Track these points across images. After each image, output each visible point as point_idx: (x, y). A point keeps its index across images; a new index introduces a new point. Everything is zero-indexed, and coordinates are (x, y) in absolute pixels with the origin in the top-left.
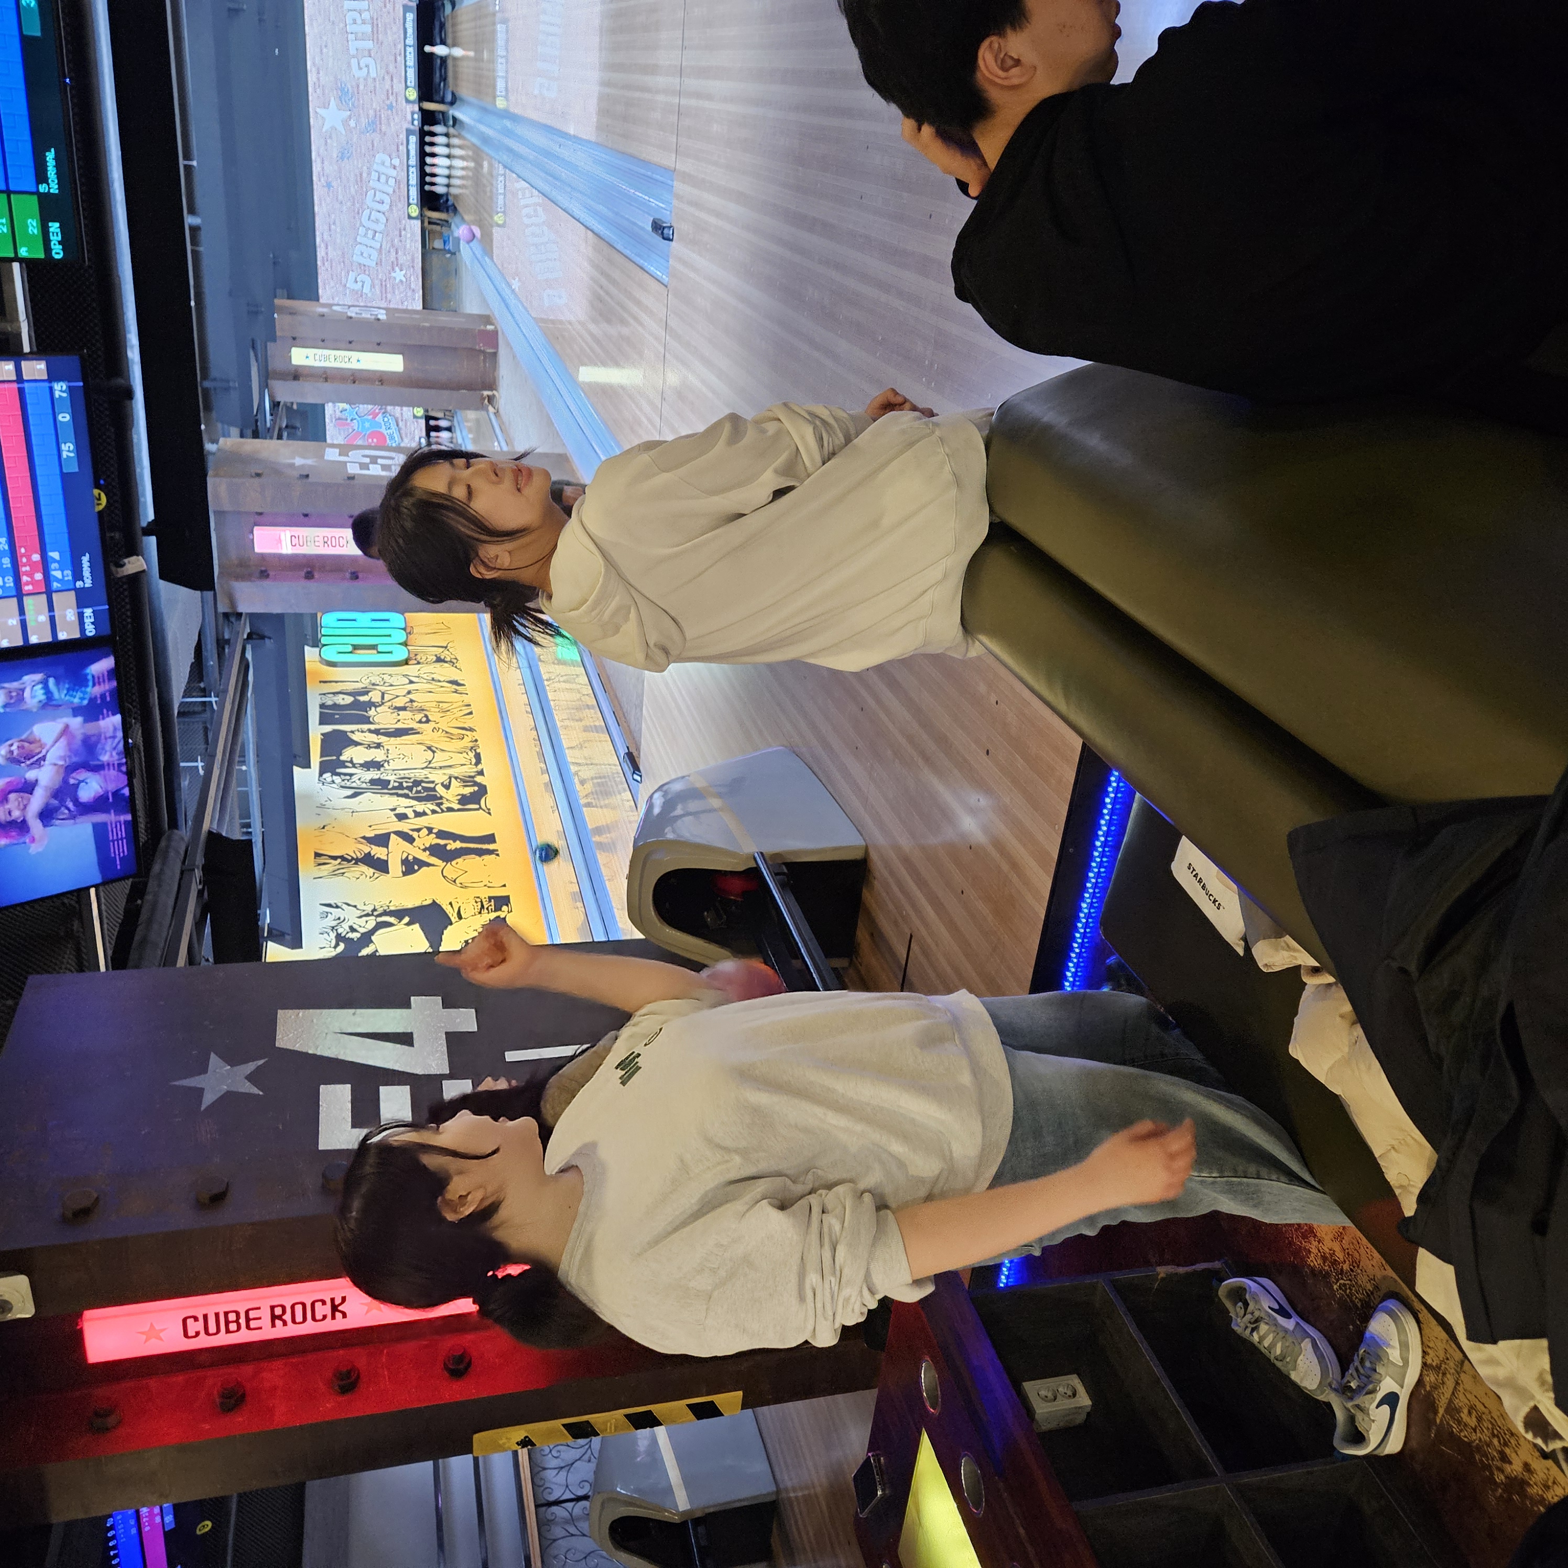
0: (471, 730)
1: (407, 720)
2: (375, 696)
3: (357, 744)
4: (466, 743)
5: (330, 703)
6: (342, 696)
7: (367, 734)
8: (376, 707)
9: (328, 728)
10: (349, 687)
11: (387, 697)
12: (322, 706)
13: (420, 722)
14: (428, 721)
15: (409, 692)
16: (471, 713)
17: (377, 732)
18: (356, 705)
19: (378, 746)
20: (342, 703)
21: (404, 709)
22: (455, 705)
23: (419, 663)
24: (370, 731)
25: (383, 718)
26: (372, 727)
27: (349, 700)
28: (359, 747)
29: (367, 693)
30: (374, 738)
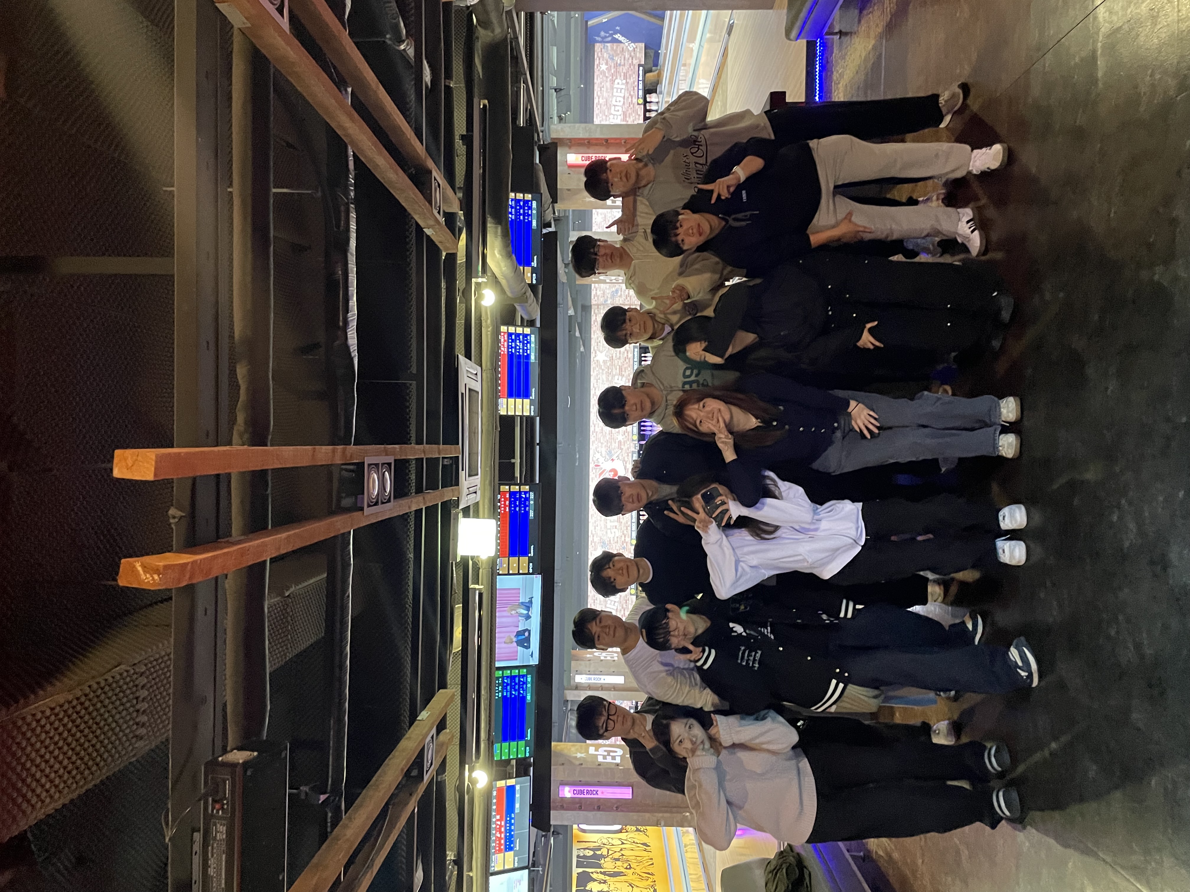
0: (652, 874)
1: (620, 867)
2: (604, 852)
3: (595, 880)
4: (649, 882)
5: (582, 855)
6: (588, 851)
7: (599, 874)
8: (605, 858)
9: (580, 870)
10: (592, 845)
11: (610, 852)
12: (578, 856)
13: (626, 868)
14: (630, 868)
15: (621, 850)
16: (653, 864)
17: (604, 873)
18: (595, 856)
19: (605, 882)
20: (588, 855)
21: (618, 860)
22: (645, 858)
23: (627, 832)
24: (601, 873)
25: (608, 865)
26: (602, 870)
27: (591, 853)
28: (595, 882)
29: (600, 849)
30: (602, 877)
